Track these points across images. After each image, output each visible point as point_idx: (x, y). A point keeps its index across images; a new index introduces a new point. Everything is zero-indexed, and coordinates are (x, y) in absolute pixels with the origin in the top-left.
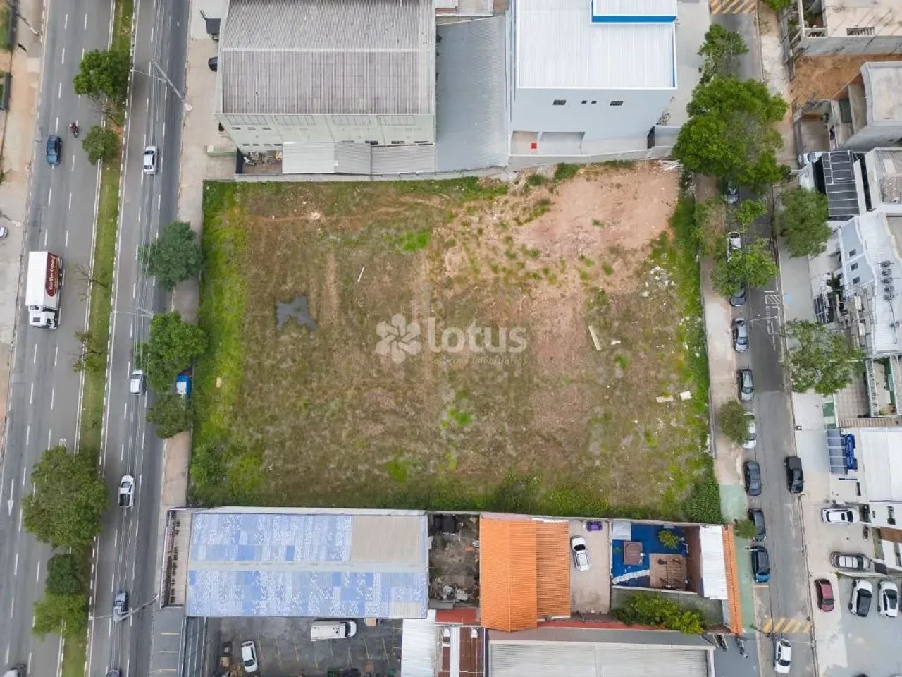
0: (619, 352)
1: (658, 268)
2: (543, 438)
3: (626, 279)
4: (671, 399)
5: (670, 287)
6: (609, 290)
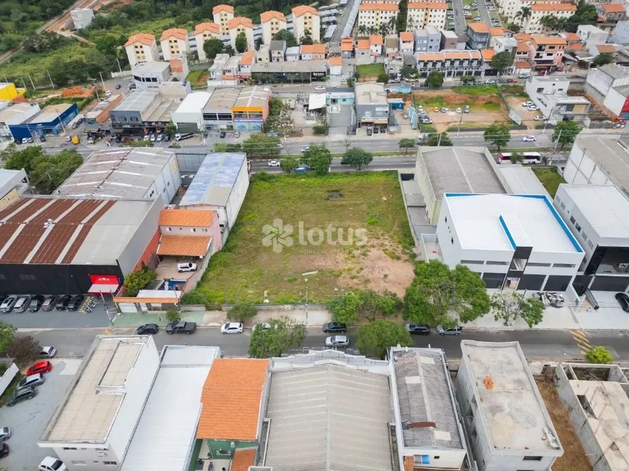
0: (300, 280)
2: (255, 256)
3: (347, 283)
4: (266, 296)
6: (340, 279)
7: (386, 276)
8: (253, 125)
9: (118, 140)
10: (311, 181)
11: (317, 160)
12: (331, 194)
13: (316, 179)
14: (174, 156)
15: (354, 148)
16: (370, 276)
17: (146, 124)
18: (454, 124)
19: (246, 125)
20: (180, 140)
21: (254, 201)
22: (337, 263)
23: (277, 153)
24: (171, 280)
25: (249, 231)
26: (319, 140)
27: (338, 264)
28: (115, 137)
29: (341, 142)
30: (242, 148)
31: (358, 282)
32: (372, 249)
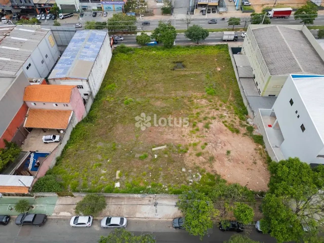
0: (150, 157)
1: (201, 177)
2: (111, 128)
3: (193, 162)
4: (117, 177)
5: (188, 182)
6: (187, 155)
7: (228, 152)
8: (116, 6)
9: (18, 18)
10: (160, 53)
11: (164, 36)
12: (176, 64)
13: (164, 52)
14: (50, 33)
15: (194, 25)
16: (214, 153)
17: (37, 6)
18: (267, 6)
19: (111, 6)
20: (63, 18)
21: (115, 70)
22: (183, 136)
23: (135, 30)
24: (36, 152)
25: (108, 101)
26: (166, 18)
27: (184, 138)
28: (16, 16)
29: (182, 20)
30: (107, 25)
31: (204, 160)
32: (213, 121)
